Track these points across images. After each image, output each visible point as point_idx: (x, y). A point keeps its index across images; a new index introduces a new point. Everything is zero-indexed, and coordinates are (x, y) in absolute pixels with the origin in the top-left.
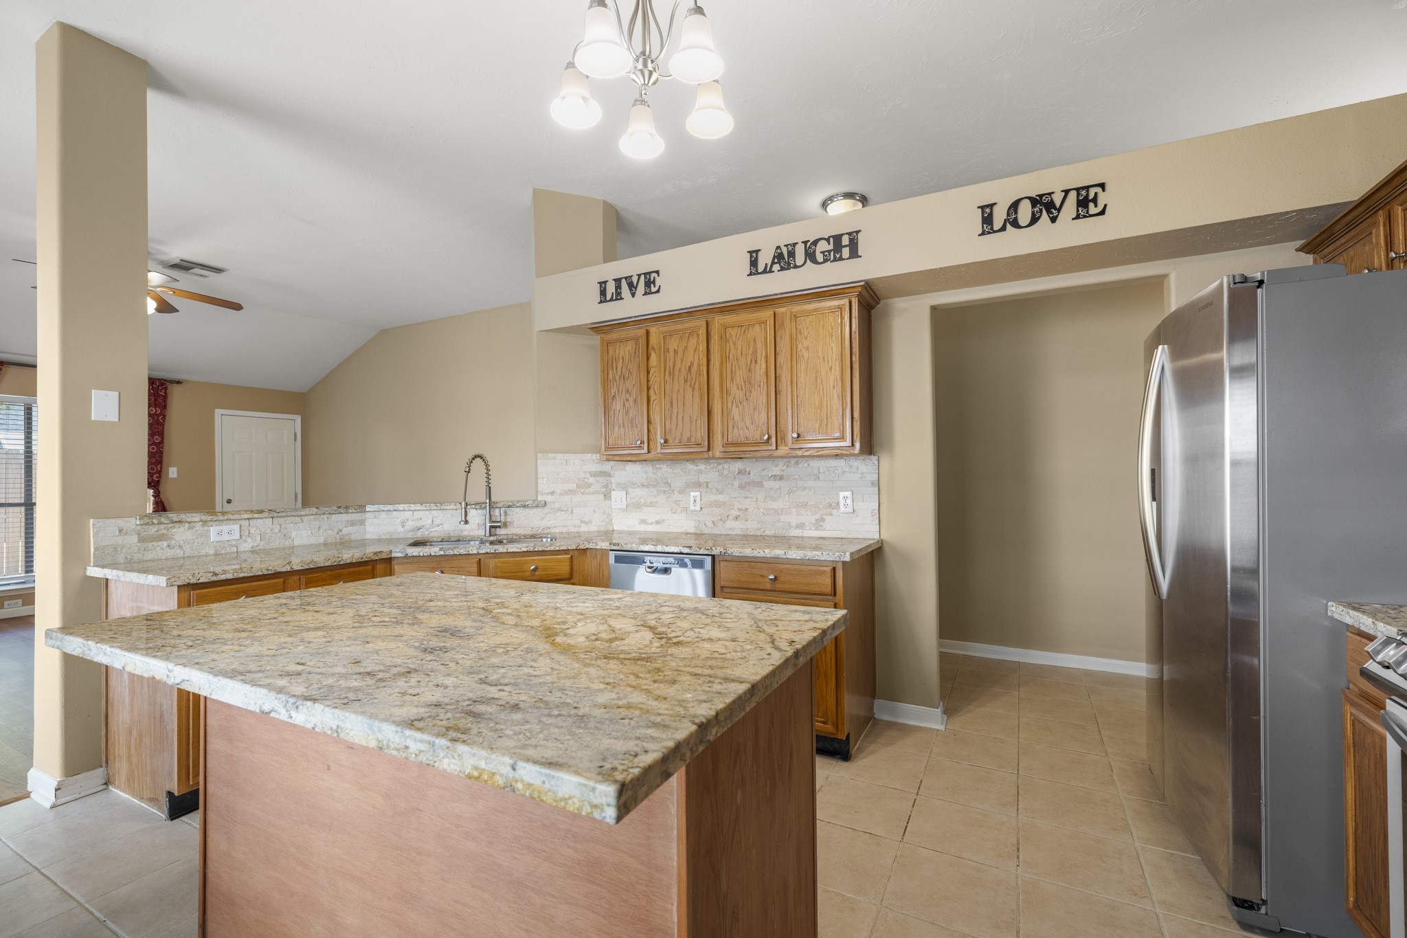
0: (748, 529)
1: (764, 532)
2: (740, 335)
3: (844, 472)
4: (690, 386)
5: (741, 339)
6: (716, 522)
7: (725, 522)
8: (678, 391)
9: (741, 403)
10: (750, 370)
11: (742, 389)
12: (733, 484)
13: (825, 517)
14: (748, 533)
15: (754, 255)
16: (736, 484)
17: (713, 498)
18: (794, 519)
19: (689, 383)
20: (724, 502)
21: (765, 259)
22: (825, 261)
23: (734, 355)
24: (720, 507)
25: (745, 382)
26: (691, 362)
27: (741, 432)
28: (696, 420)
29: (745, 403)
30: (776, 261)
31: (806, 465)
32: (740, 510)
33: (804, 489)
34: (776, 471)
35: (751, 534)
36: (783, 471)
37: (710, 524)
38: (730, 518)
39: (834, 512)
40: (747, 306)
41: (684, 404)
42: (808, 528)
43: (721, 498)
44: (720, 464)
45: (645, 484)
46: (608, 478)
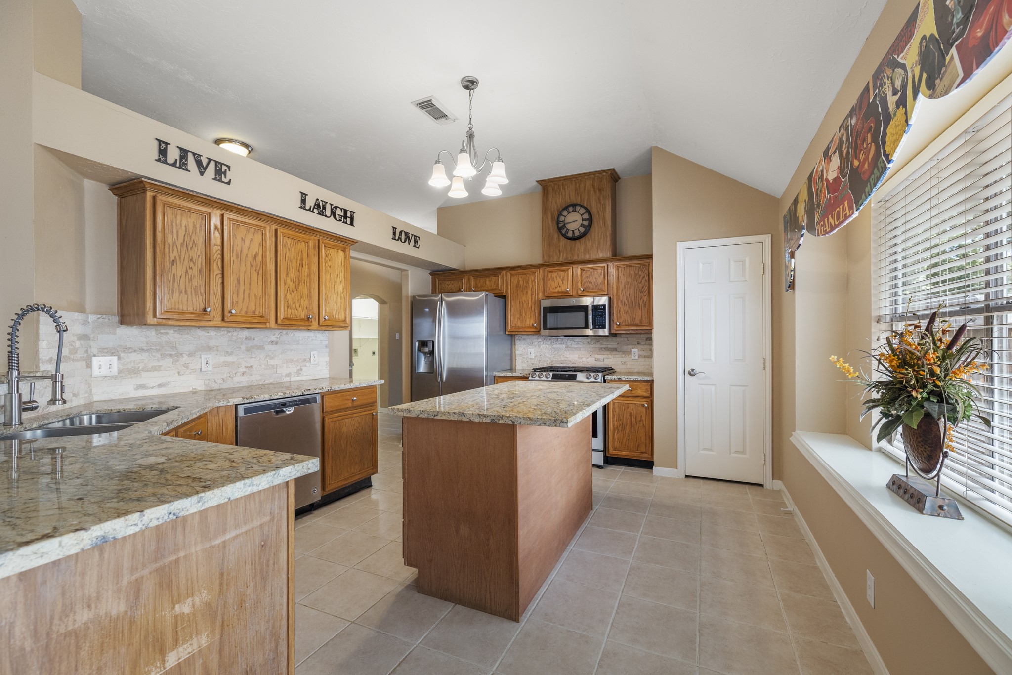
0: (252, 381)
1: (264, 382)
2: (293, 245)
3: (312, 340)
4: (255, 270)
5: (293, 247)
6: (225, 379)
7: (232, 378)
8: (245, 272)
9: (293, 292)
10: (299, 271)
11: (294, 282)
12: (240, 348)
13: (303, 368)
14: (253, 384)
15: (304, 196)
16: (243, 347)
17: (222, 359)
18: (284, 371)
19: (254, 268)
20: (233, 362)
21: (310, 203)
22: (340, 220)
23: (289, 258)
24: (228, 366)
25: (296, 278)
26: (256, 252)
27: (292, 311)
28: (260, 298)
29: (295, 292)
30: (316, 207)
31: (292, 335)
32: (246, 367)
33: (291, 350)
34: (273, 338)
35: (255, 384)
36: (277, 338)
37: (219, 381)
38: (238, 374)
39: (308, 364)
40: (299, 227)
41: (250, 284)
42: (293, 376)
43: (230, 359)
44: (229, 332)
45: (145, 348)
46: (88, 342)
